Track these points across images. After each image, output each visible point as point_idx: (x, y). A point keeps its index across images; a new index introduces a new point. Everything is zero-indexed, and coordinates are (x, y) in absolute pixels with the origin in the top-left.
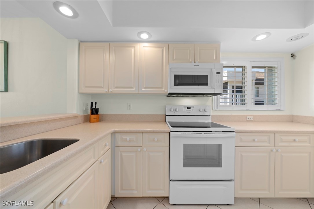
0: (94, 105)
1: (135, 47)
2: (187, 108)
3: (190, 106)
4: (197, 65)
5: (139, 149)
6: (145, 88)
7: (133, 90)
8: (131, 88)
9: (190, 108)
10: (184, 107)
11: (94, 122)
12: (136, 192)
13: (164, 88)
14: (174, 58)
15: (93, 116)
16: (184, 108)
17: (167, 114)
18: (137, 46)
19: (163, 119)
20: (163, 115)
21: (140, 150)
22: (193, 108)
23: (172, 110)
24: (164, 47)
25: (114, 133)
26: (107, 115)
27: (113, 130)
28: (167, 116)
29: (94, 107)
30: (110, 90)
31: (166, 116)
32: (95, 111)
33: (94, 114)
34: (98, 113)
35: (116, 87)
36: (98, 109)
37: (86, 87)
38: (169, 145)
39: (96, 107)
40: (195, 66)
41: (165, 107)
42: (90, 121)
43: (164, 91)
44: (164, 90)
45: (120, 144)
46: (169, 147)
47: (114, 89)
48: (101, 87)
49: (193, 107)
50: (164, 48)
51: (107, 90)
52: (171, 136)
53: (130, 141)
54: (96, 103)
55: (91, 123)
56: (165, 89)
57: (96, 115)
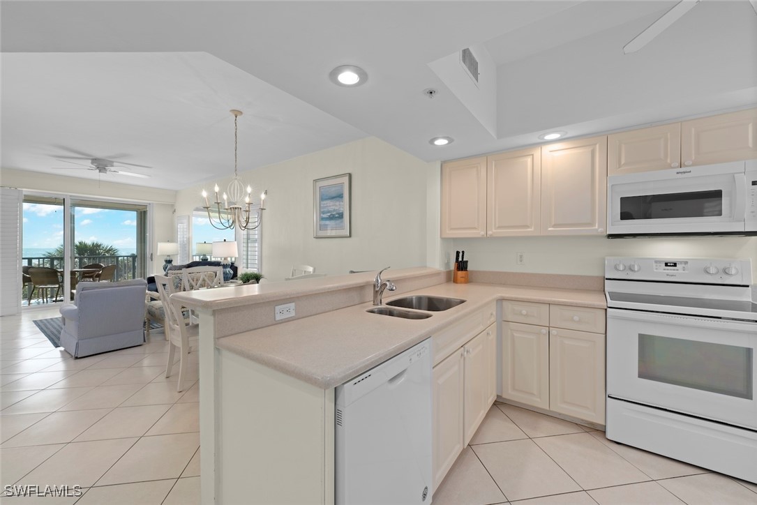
0: (461, 255)
1: (533, 155)
2: (666, 265)
3: (674, 261)
4: (684, 172)
5: (545, 330)
6: (555, 226)
7: (530, 231)
8: (527, 227)
9: (675, 265)
10: (656, 262)
11: (461, 283)
12: (538, 400)
13: (597, 225)
14: (623, 162)
15: (460, 273)
16: (654, 265)
17: (606, 277)
18: (537, 153)
19: (598, 285)
20: (597, 277)
21: (545, 332)
22: (683, 265)
23: (621, 268)
24: (596, 144)
25: (501, 300)
26: (479, 272)
27: (500, 295)
28: (607, 279)
29: (460, 259)
30: (489, 233)
31: (606, 281)
32: (462, 265)
33: (462, 270)
34: (467, 268)
35: (499, 227)
36: (467, 262)
37: (451, 229)
38: (604, 332)
39: (463, 258)
40: (680, 174)
41: (604, 260)
42: (455, 281)
43: (597, 230)
44: (597, 227)
45: (510, 318)
46: (604, 335)
47: (494, 231)
48: (475, 228)
49: (686, 263)
50: (597, 146)
51: (483, 233)
52: (608, 316)
53: (527, 315)
54: (463, 252)
55: (457, 283)
56: (599, 227)
57: (464, 272)
